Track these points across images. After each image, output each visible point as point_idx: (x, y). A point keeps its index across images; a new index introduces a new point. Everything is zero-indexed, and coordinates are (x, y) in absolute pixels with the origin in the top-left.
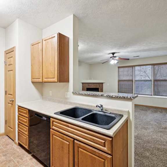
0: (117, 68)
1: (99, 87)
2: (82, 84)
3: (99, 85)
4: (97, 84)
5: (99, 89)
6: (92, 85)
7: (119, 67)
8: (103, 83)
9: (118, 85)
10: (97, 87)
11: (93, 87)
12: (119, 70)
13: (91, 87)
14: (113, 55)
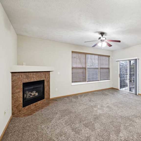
1: (44, 79)
4: (42, 74)
5: (44, 83)
6: (34, 76)
7: (73, 52)
10: (42, 79)
13: (32, 80)
14: (102, 35)
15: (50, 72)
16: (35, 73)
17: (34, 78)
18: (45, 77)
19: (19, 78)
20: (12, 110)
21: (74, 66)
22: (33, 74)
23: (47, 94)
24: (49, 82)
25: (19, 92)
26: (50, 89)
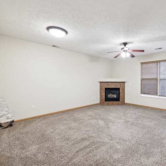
0: (140, 64)
1: (120, 87)
2: (99, 83)
3: (119, 85)
4: (118, 83)
5: (119, 90)
6: (112, 85)
8: (124, 82)
9: (141, 85)
10: (118, 87)
11: (113, 87)
12: (142, 66)
13: (111, 87)
14: (125, 46)
15: (125, 83)
16: (112, 83)
17: (111, 85)
18: (121, 86)
19: (103, 85)
20: (100, 100)
21: (145, 77)
22: (111, 84)
23: (122, 98)
24: (124, 90)
25: (103, 92)
26: (124, 95)
